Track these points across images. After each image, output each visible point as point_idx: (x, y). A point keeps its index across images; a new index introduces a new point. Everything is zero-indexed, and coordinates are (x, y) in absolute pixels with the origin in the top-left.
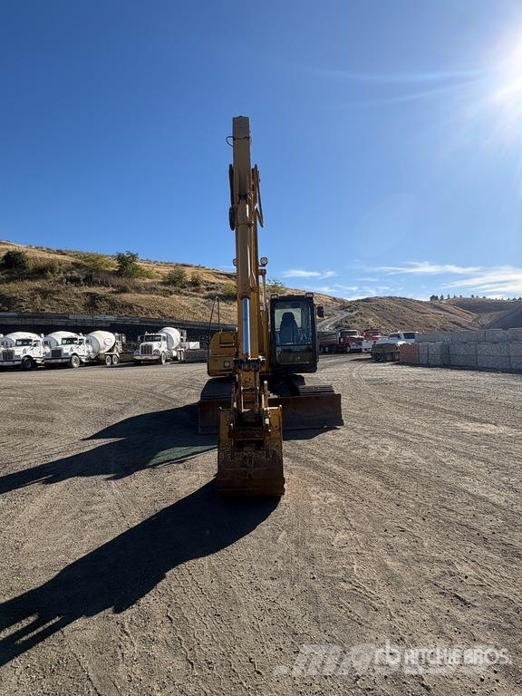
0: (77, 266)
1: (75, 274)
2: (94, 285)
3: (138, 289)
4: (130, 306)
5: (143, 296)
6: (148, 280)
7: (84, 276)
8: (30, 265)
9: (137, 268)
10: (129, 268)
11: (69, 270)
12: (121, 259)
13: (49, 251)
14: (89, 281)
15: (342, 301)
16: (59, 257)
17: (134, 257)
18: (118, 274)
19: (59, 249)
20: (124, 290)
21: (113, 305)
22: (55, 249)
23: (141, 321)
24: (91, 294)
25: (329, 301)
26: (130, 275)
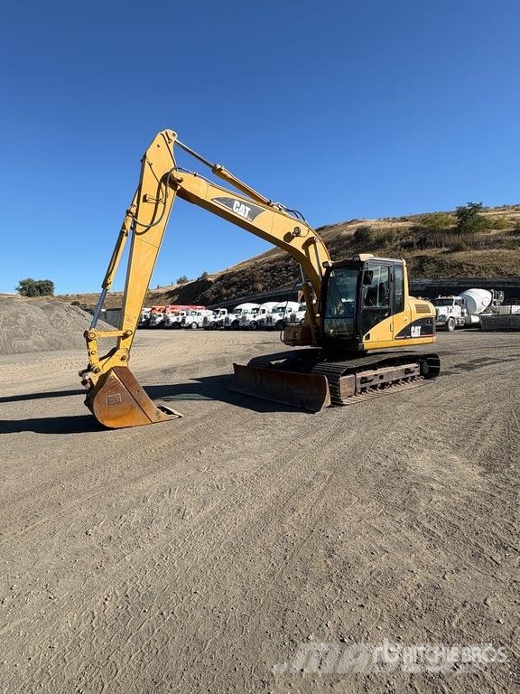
0: (415, 229)
1: (411, 239)
2: (426, 247)
3: (476, 246)
4: (460, 266)
5: (479, 253)
6: (494, 232)
7: (418, 240)
8: (373, 237)
9: (481, 219)
10: (469, 223)
11: (406, 235)
12: (462, 213)
13: (394, 220)
14: (422, 244)
16: (400, 224)
17: (476, 208)
18: (456, 231)
19: (402, 216)
20: (458, 248)
21: (441, 266)
22: (398, 217)
23: (460, 283)
24: (421, 257)
26: (470, 230)
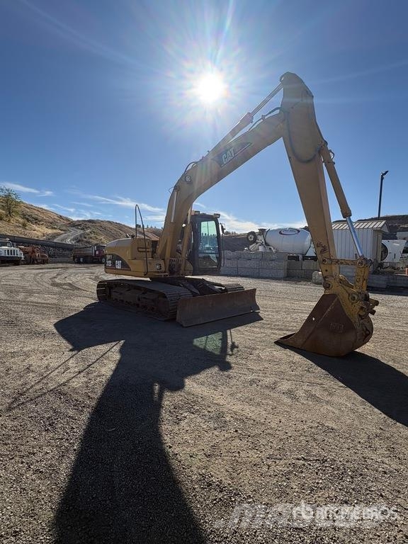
15: (68, 220)
25: (56, 217)
